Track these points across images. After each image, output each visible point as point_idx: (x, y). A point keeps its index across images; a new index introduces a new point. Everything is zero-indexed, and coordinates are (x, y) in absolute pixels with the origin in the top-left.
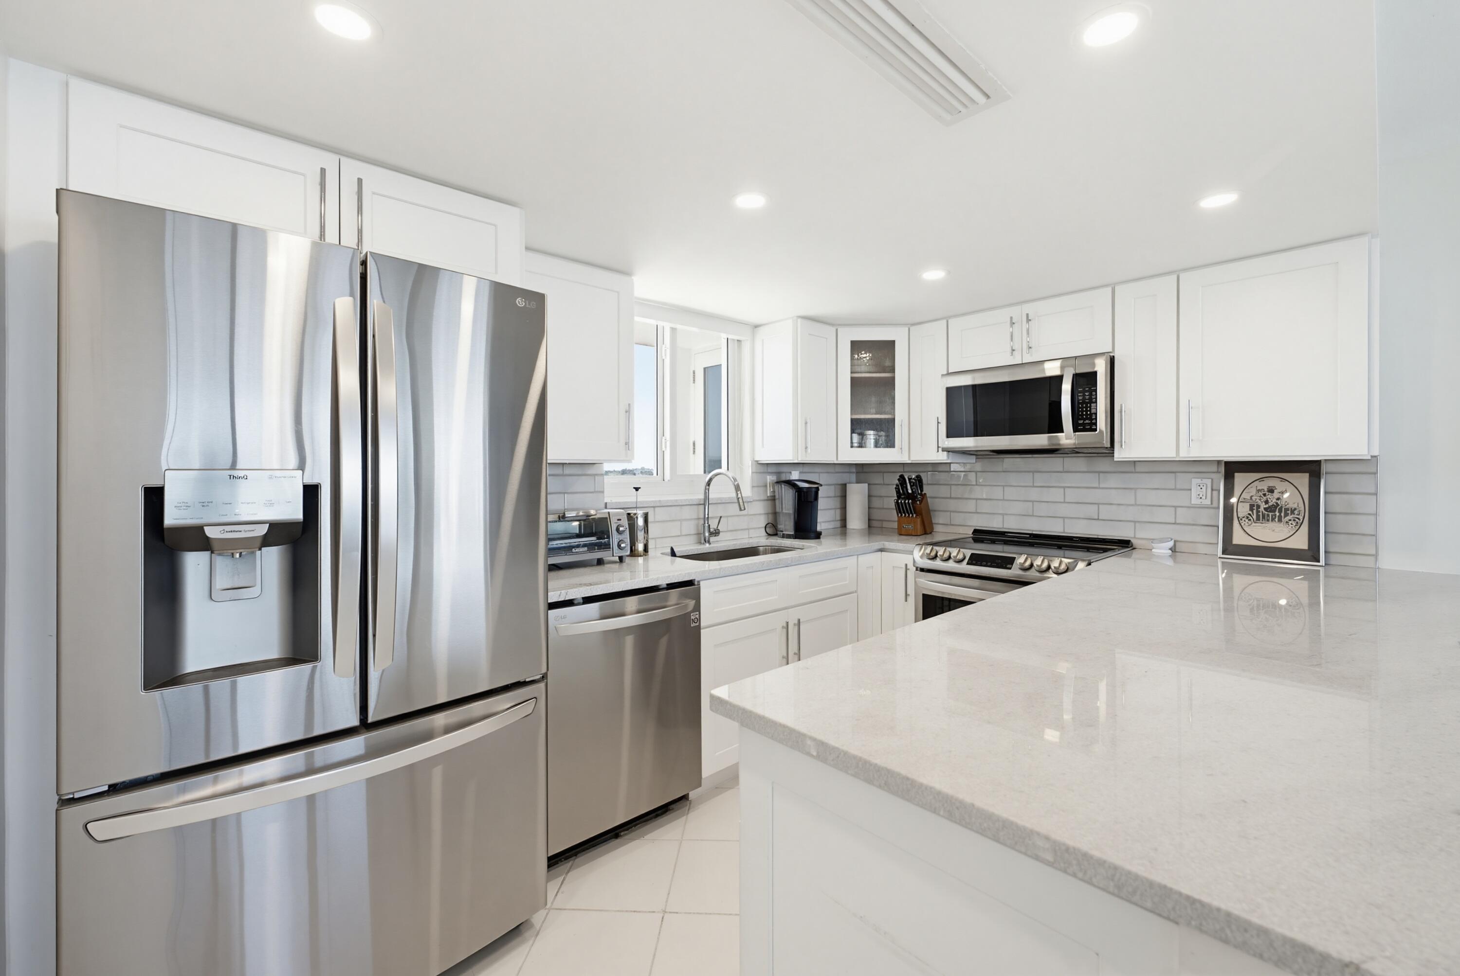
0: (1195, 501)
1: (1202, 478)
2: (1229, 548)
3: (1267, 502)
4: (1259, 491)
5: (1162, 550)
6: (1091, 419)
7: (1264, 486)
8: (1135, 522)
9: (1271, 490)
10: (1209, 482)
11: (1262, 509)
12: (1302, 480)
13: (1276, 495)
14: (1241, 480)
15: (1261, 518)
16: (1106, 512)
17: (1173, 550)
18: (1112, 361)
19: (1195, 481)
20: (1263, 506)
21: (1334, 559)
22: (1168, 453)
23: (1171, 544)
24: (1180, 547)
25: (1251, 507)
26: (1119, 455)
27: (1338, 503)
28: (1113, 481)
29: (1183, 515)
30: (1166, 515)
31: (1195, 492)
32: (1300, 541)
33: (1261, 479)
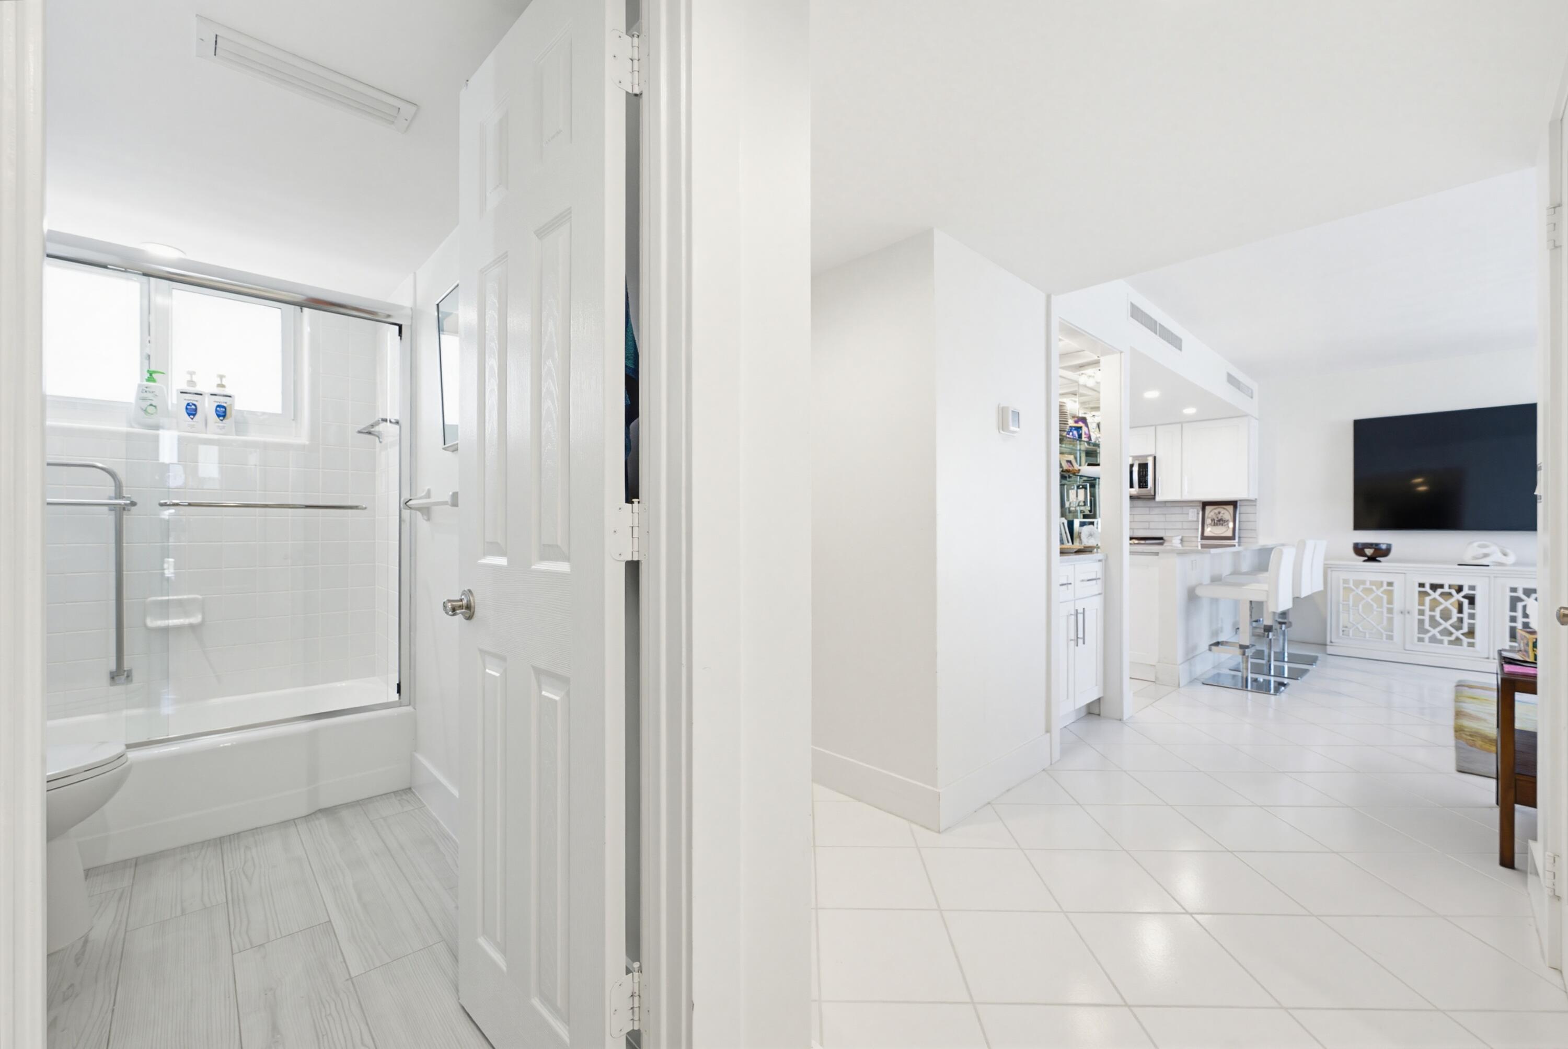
0: (1190, 519)
1: (1193, 509)
2: (1203, 537)
3: (1218, 518)
4: (1215, 513)
5: (1176, 542)
6: (1146, 483)
7: (1216, 511)
8: (1165, 529)
9: (1219, 513)
10: (1195, 510)
11: (1216, 521)
12: (1230, 508)
13: (1221, 515)
14: (1208, 508)
15: (1215, 525)
16: (1152, 525)
17: (1182, 540)
18: (1155, 458)
19: (1191, 510)
20: (1216, 519)
21: (1242, 540)
22: (1177, 498)
23: (1180, 537)
24: (1185, 539)
25: (1212, 520)
26: (1158, 498)
27: (1244, 517)
28: (1157, 511)
29: (1186, 525)
30: (1179, 526)
31: (1190, 514)
32: (1230, 534)
33: (1215, 509)
